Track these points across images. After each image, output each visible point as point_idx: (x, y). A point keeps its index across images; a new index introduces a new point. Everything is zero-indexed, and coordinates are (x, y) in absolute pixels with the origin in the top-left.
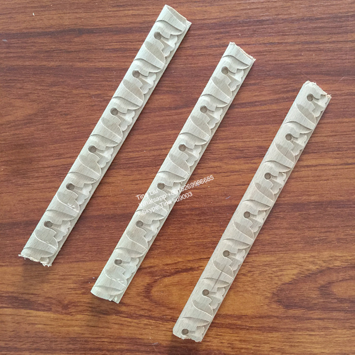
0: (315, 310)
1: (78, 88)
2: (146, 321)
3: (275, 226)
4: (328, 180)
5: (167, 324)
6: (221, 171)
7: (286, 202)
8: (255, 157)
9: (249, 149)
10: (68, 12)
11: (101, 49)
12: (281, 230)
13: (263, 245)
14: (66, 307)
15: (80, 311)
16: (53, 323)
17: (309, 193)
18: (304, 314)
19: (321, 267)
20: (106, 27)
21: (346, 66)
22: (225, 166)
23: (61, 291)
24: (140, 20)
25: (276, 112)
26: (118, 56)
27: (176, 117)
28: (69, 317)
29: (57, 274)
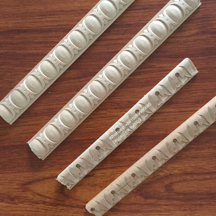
0: (162, 199)
1: (17, 66)
2: (61, 208)
3: (139, 149)
4: (170, 121)
5: (74, 209)
6: (105, 116)
7: (145, 135)
8: (126, 108)
9: (123, 103)
10: (11, 19)
11: (32, 42)
12: (142, 152)
13: (132, 161)
14: (12, 199)
15: (22, 202)
16: (5, 209)
17: (159, 129)
18: (156, 202)
19: (166, 173)
20: (35, 28)
21: (181, 52)
22: (108, 113)
23: (10, 190)
24: (55, 24)
25: (139, 80)
26: (42, 47)
27: (78, 83)
28: (15, 206)
29: (7, 180)
